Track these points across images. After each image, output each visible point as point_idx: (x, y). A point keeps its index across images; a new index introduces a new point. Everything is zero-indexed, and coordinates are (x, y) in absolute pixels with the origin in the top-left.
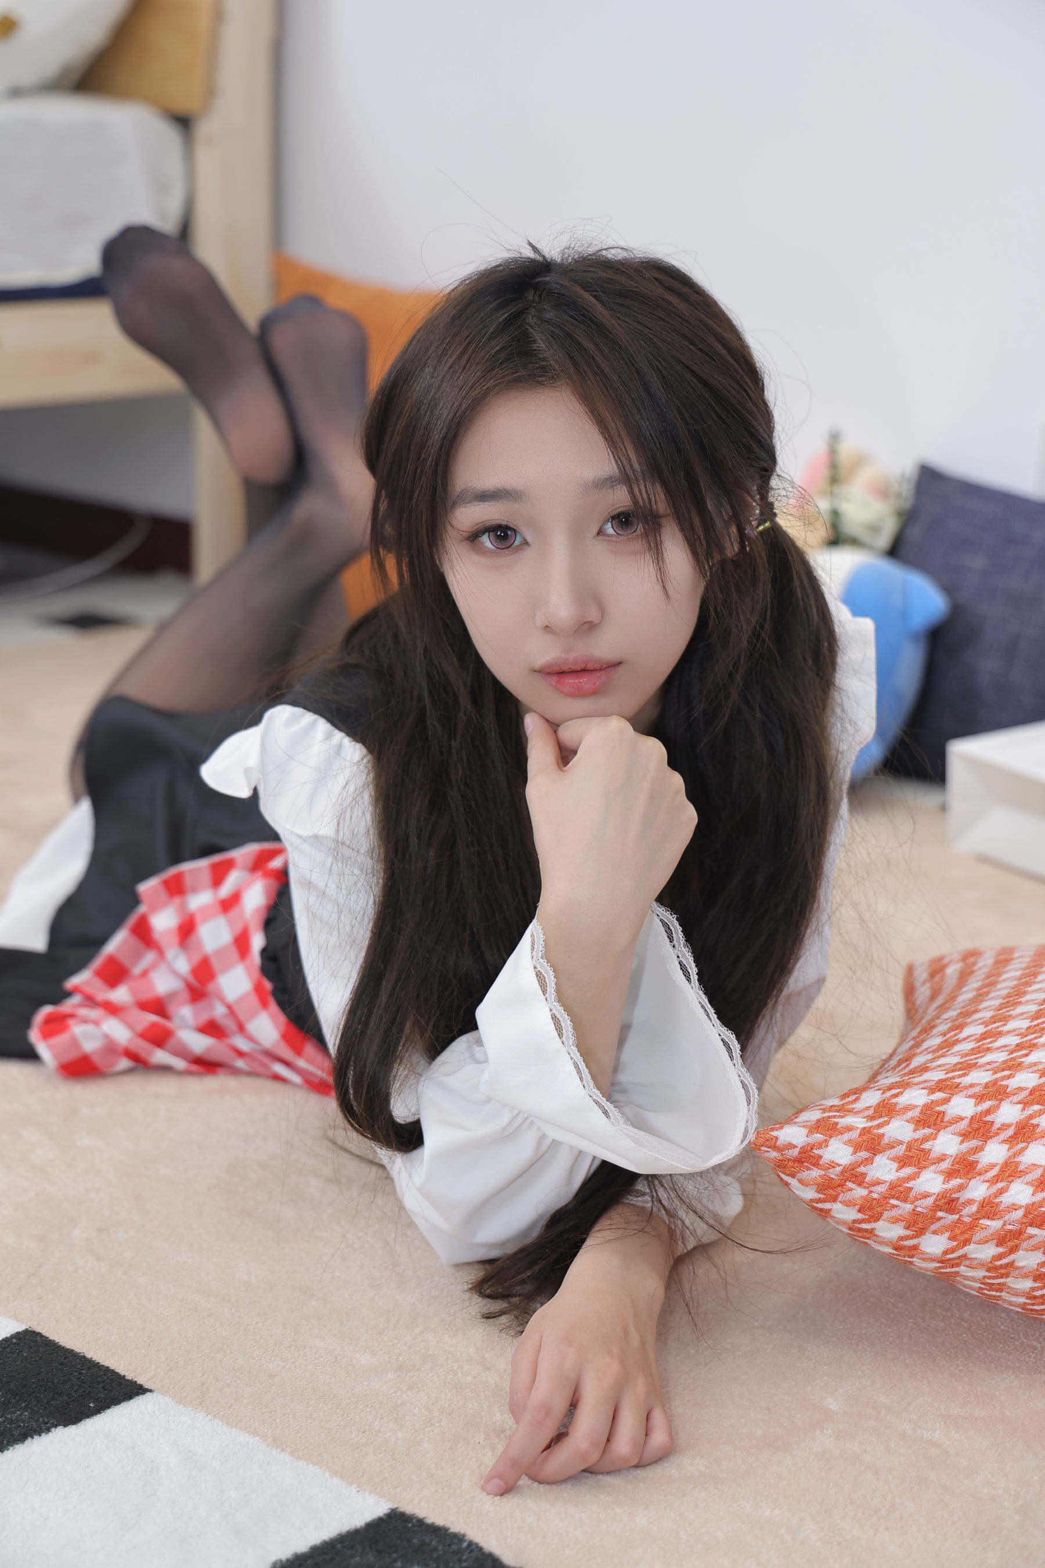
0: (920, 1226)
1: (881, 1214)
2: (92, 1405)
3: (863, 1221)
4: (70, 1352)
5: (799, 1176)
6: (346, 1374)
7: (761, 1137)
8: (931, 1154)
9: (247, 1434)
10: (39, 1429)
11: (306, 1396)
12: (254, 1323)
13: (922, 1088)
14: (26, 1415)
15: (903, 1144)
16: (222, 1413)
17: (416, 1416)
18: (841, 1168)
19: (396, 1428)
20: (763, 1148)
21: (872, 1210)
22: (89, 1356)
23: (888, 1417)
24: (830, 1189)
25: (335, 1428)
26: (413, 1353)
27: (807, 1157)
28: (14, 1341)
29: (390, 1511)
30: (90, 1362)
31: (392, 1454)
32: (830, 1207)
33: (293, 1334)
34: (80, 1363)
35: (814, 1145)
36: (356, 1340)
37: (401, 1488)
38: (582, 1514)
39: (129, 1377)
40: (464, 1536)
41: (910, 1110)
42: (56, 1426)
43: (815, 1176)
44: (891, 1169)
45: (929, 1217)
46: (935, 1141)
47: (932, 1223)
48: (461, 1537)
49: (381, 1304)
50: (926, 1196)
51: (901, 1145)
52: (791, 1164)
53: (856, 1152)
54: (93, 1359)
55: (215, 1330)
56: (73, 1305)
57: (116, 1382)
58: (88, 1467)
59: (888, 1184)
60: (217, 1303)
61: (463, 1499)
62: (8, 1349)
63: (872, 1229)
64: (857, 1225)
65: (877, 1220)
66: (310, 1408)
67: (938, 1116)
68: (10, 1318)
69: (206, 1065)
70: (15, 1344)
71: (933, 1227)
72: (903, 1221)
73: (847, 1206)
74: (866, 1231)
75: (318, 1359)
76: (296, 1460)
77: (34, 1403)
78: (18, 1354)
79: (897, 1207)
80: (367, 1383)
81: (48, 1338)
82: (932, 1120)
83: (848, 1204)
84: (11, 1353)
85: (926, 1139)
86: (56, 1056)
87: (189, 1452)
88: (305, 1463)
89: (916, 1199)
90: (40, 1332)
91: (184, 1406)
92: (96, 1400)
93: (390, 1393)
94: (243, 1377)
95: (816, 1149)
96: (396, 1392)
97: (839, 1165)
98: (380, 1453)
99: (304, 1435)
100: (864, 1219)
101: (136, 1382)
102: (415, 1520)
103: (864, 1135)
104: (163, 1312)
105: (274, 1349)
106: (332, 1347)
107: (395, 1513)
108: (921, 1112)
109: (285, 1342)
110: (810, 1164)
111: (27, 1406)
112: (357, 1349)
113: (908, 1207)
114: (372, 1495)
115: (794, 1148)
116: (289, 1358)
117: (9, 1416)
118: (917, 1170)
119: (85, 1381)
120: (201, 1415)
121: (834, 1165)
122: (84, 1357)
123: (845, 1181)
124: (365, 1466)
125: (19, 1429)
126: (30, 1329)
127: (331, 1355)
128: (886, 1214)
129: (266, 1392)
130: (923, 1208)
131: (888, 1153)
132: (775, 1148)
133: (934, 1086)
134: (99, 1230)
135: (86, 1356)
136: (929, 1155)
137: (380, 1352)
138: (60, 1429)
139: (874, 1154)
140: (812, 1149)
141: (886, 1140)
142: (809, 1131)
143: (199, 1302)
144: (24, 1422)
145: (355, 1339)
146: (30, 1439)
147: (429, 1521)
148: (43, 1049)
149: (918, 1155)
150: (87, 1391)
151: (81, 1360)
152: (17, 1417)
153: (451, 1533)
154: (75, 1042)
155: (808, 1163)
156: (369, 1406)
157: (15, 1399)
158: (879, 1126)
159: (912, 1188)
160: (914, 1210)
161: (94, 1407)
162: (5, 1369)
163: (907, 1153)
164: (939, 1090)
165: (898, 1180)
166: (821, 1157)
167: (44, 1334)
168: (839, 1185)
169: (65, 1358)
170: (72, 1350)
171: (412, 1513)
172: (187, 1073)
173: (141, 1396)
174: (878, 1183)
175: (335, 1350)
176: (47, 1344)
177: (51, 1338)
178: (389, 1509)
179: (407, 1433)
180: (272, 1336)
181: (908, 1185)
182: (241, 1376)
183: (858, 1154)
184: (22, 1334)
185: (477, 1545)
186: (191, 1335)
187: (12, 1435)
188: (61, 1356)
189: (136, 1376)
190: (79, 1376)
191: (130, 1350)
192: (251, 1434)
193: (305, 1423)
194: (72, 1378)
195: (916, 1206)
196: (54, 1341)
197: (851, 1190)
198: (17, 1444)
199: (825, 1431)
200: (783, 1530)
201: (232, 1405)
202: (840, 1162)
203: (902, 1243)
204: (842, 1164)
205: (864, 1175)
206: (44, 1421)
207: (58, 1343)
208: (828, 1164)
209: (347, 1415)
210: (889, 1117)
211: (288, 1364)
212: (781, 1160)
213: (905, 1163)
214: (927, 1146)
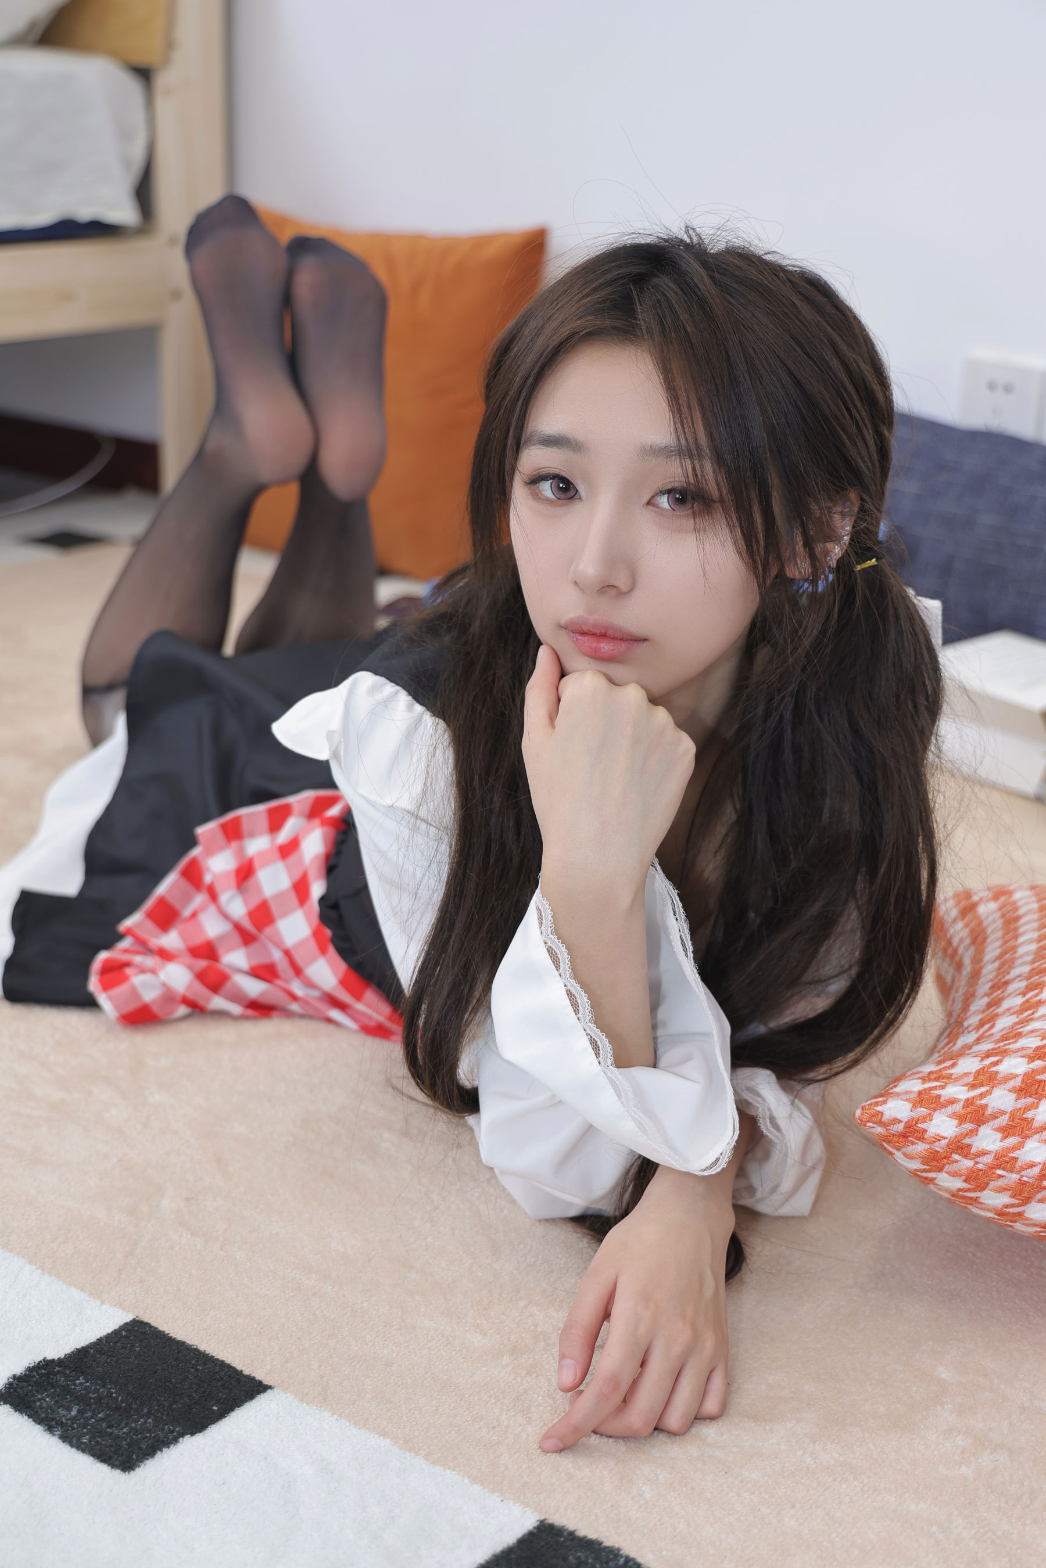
0: (1026, 1196)
1: (988, 1184)
2: (215, 1408)
3: (968, 1190)
4: (182, 1344)
5: (904, 1150)
6: (463, 1358)
7: (866, 1113)
8: (1034, 1123)
9: (377, 1436)
10: (166, 1439)
11: (427, 1387)
12: (359, 1301)
13: (1021, 1056)
14: (150, 1423)
15: (1005, 1114)
16: (347, 1412)
17: (541, 1406)
18: (946, 1141)
19: (525, 1422)
20: (869, 1124)
21: (978, 1180)
22: (202, 1348)
23: (1002, 1386)
24: (936, 1161)
25: (464, 1424)
26: (523, 1331)
27: (912, 1132)
28: (124, 1333)
29: (538, 1523)
30: (204, 1355)
31: (526, 1453)
32: (934, 1176)
33: (400, 1313)
34: (194, 1358)
35: (918, 1120)
36: (464, 1318)
37: (544, 1494)
38: (730, 1517)
39: (246, 1372)
40: (619, 1550)
41: (1011, 1079)
42: (182, 1435)
43: (920, 1149)
44: (995, 1139)
45: (1035, 1187)
46: (1037, 1110)
47: (1038, 1192)
48: (617, 1552)
49: (480, 1274)
50: (1032, 1165)
51: (1004, 1116)
52: (896, 1139)
53: (961, 1124)
54: (207, 1352)
55: (322, 1312)
56: (175, 1288)
57: (235, 1379)
58: (224, 1483)
59: (993, 1154)
60: (318, 1280)
61: (609, 1505)
62: (119, 1344)
63: (977, 1198)
64: (961, 1193)
65: (983, 1189)
66: (434, 1402)
67: (1039, 1086)
68: (115, 1306)
69: (260, 1009)
70: (125, 1337)
71: (1039, 1196)
72: (1009, 1190)
73: (953, 1176)
74: (971, 1198)
75: (430, 1341)
76: (432, 1465)
77: (156, 1408)
78: (130, 1349)
79: (1003, 1177)
80: (485, 1369)
81: (157, 1328)
82: (1034, 1089)
83: (954, 1174)
84: (123, 1348)
85: (1027, 1108)
86: (116, 1007)
87: (323, 1460)
88: (442, 1469)
89: (1023, 1169)
90: (148, 1321)
91: (308, 1404)
92: (218, 1401)
93: (510, 1379)
94: (361, 1366)
95: (921, 1123)
96: (515, 1379)
97: (945, 1138)
98: (515, 1453)
99: (435, 1434)
100: (969, 1189)
101: (254, 1377)
102: (565, 1533)
103: (968, 1107)
104: (267, 1293)
105: (384, 1332)
106: (442, 1328)
107: (544, 1525)
108: (1023, 1081)
109: (394, 1323)
110: (915, 1138)
111: (149, 1412)
112: (467, 1329)
113: (1015, 1177)
114: (517, 1505)
115: (899, 1123)
116: (402, 1342)
117: (133, 1425)
118: (1021, 1140)
119: (203, 1379)
120: (327, 1414)
121: (939, 1138)
122: (197, 1350)
123: (951, 1154)
124: (502, 1469)
125: (146, 1440)
126: (137, 1319)
127: (443, 1336)
128: (992, 1184)
129: (386, 1384)
130: (1029, 1178)
131: (991, 1123)
132: (881, 1123)
133: (1032, 1054)
134: (188, 1199)
135: (199, 1348)
136: (1032, 1124)
137: (490, 1331)
138: (188, 1438)
139: (978, 1125)
140: (917, 1123)
141: (989, 1111)
142: (913, 1106)
143: (300, 1280)
144: (149, 1431)
145: (462, 1317)
146: (159, 1452)
147: (581, 1533)
148: (103, 999)
149: (1021, 1125)
150: (208, 1392)
151: (194, 1354)
152: (141, 1425)
153: (606, 1547)
154: (134, 992)
155: (912, 1137)
156: (493, 1396)
157: (136, 1404)
158: (982, 1096)
159: (1018, 1158)
160: (1020, 1180)
161: (218, 1410)
162: (119, 1368)
163: (1010, 1123)
164: (1039, 1059)
165: (1003, 1150)
166: (925, 1131)
167: (153, 1324)
168: (945, 1158)
169: (178, 1353)
170: (184, 1342)
171: (562, 1525)
172: (243, 1017)
173: (262, 1394)
174: (984, 1153)
175: (445, 1330)
176: (157, 1336)
177: (160, 1328)
178: (538, 1521)
179: (536, 1427)
180: (380, 1316)
181: (1013, 1155)
182: (358, 1366)
183: (963, 1126)
184: (130, 1325)
185: (633, 1560)
186: (300, 1319)
187: (140, 1449)
188: (174, 1350)
189: (253, 1370)
190: (196, 1373)
191: (242, 1339)
192: (380, 1436)
193: (432, 1419)
194: (190, 1376)
195: (1022, 1176)
196: (164, 1332)
197: (957, 1161)
198: (147, 1459)
199: (946, 1406)
200: (934, 1528)
201: (355, 1401)
202: (945, 1134)
203: (1006, 1210)
204: (947, 1136)
205: (969, 1146)
206: (170, 1429)
207: (168, 1334)
208: (933, 1137)
209: (473, 1408)
210: (991, 1086)
211: (402, 1349)
212: (886, 1136)
213: (1009, 1133)
214: (1029, 1115)
